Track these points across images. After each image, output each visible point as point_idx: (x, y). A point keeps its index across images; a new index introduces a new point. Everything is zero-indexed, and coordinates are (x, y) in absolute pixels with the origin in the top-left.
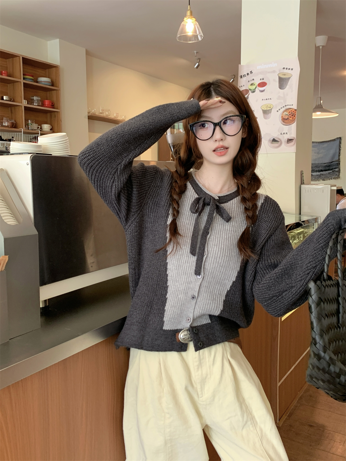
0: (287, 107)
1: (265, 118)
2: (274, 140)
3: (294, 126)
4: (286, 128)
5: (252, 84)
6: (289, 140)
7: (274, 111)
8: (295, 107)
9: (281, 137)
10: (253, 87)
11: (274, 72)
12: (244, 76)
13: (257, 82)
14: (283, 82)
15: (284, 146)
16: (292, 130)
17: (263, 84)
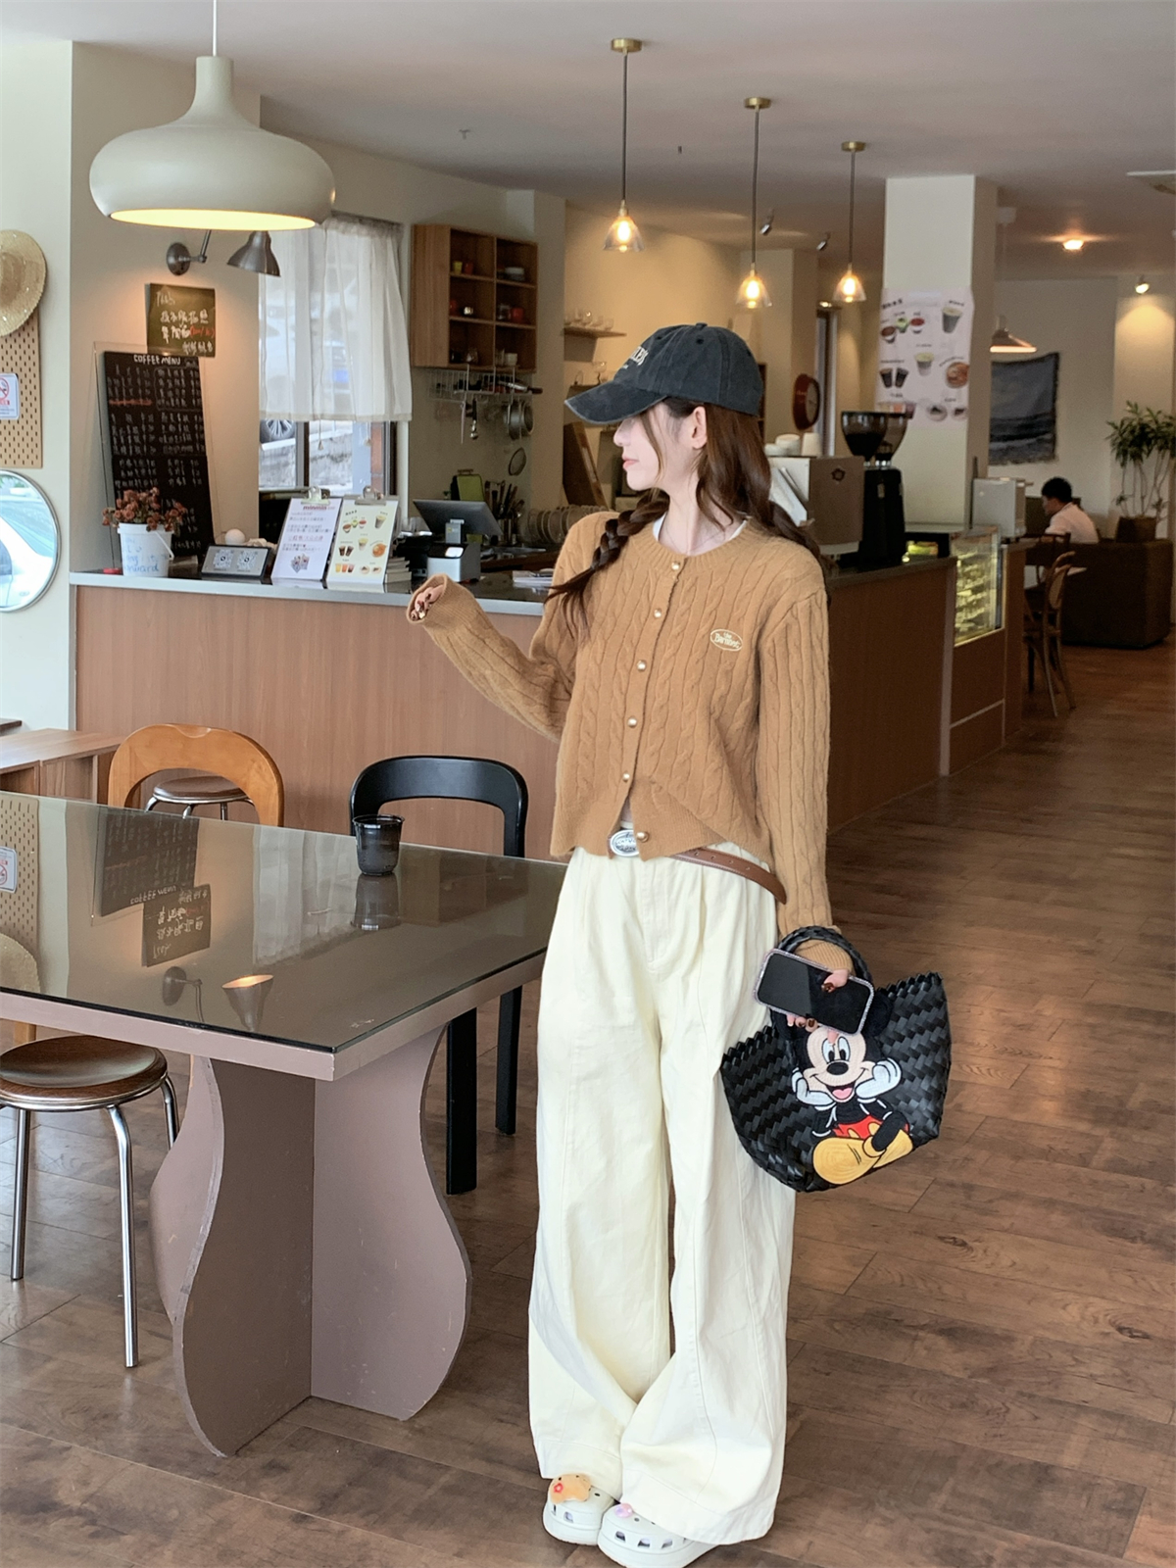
0: (957, 360)
1: (921, 374)
2: (935, 410)
3: (965, 389)
4: (953, 392)
5: (901, 320)
6: (958, 411)
7: (935, 365)
8: (966, 361)
9: (945, 404)
10: (902, 325)
11: (936, 305)
12: (889, 305)
13: (910, 317)
14: (949, 322)
15: (950, 419)
16: (961, 396)
17: (918, 322)
